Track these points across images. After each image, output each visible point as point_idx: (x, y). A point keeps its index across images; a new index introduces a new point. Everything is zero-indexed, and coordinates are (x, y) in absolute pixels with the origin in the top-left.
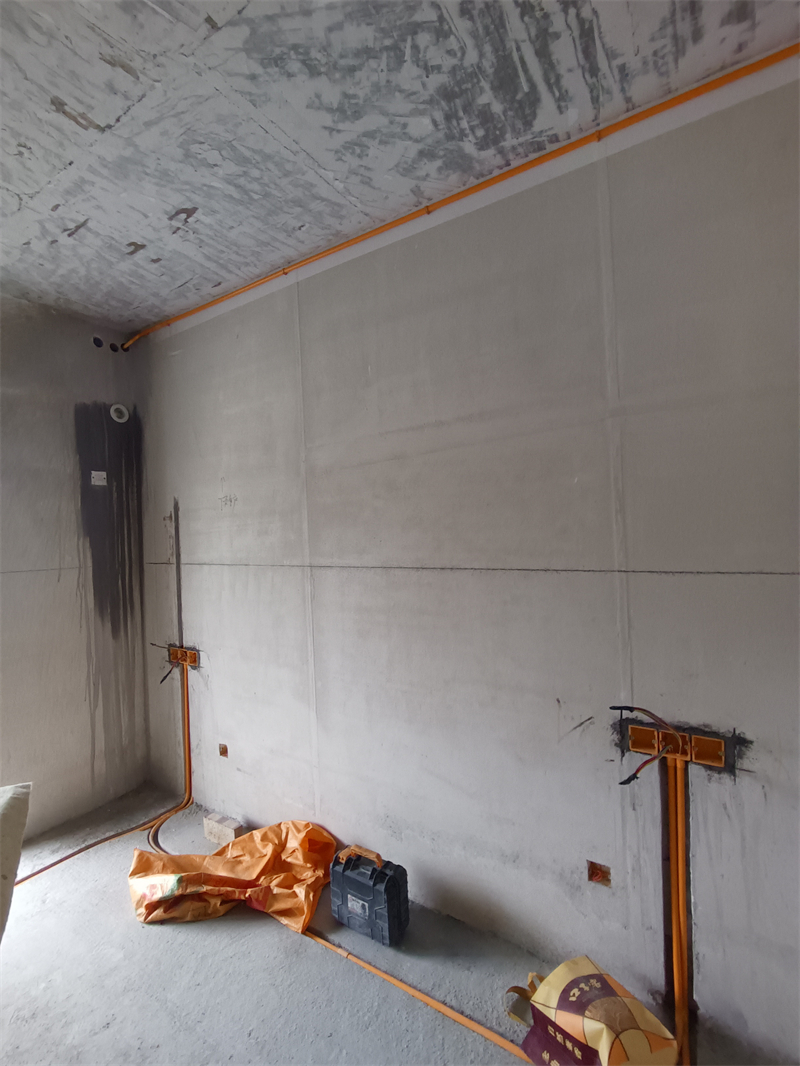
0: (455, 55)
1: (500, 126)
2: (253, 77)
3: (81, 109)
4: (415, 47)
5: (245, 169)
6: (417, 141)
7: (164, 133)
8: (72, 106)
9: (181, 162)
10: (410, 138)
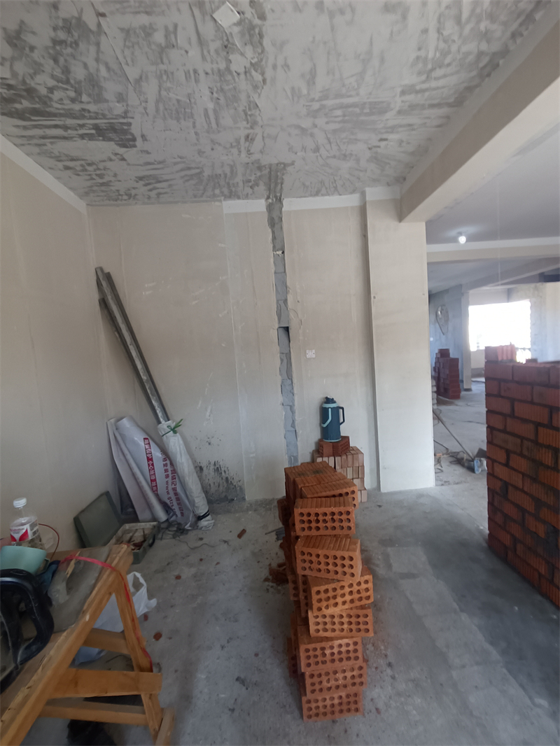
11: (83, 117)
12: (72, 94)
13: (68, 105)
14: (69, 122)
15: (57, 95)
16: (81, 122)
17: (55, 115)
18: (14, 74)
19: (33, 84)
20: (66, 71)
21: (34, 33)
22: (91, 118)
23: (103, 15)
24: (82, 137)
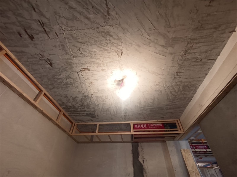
2: (84, 94)
5: (64, 83)
7: (77, 78)
9: (69, 75)
11: (84, 112)
12: (83, 107)
13: (81, 109)
14: (81, 113)
15: (80, 108)
16: (83, 113)
17: (78, 111)
18: (72, 104)
19: (75, 106)
20: (83, 103)
21: (78, 98)
22: (86, 112)
23: (93, 95)
24: (83, 116)
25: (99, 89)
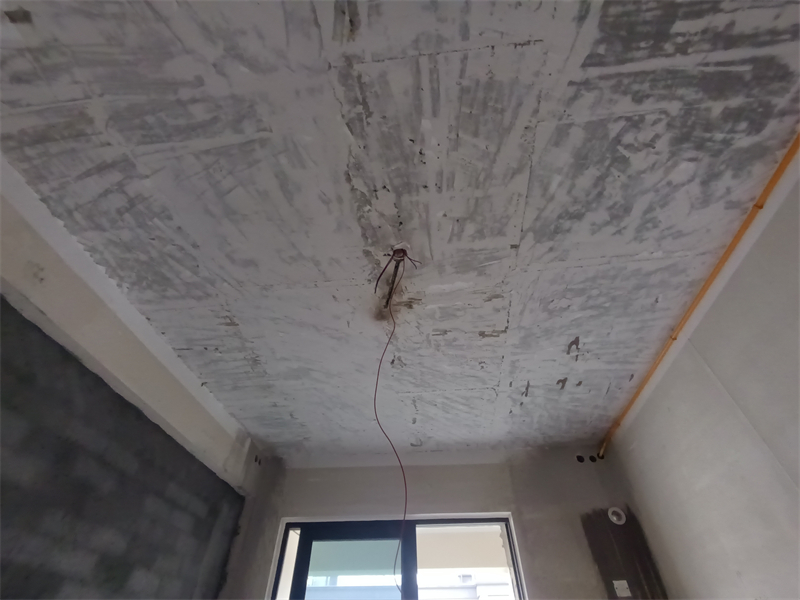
0: (660, 120)
1: (755, 105)
3: (491, 329)
4: (628, 147)
5: (587, 295)
6: (691, 180)
8: (488, 331)
9: (550, 319)
10: (683, 185)
25: (476, 273)
